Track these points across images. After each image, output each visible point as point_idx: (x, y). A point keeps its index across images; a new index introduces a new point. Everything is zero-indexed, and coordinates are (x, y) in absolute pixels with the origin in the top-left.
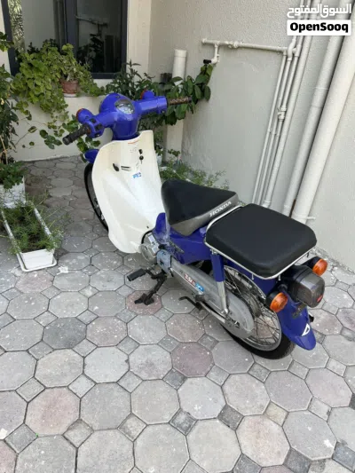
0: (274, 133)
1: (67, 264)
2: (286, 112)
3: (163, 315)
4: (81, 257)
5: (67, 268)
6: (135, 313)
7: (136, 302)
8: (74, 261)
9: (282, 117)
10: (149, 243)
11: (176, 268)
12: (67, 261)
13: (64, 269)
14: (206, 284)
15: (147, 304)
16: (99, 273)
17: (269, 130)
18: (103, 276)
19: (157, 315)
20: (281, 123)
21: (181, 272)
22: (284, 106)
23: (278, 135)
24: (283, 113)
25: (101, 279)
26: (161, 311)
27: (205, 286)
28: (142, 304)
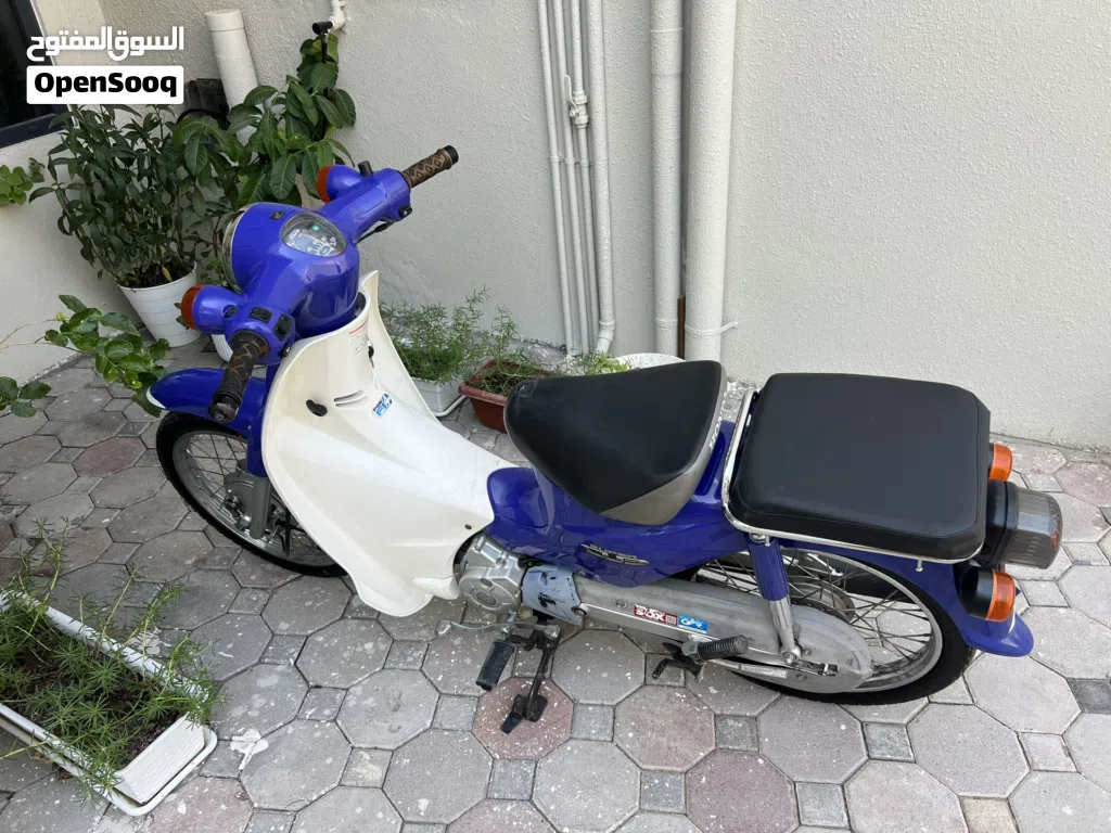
0: (571, 160)
1: (247, 722)
2: (588, 105)
3: (593, 724)
4: (269, 680)
5: (254, 734)
6: (529, 760)
7: (507, 727)
8: (258, 701)
9: (583, 119)
10: (488, 563)
11: (597, 600)
12: (238, 712)
13: (250, 743)
14: (714, 610)
15: (534, 720)
16: (352, 701)
17: (556, 158)
18: (370, 701)
19: (580, 733)
20: (582, 133)
21: (619, 604)
22: (580, 91)
23: (585, 162)
24: (582, 110)
25: (371, 713)
26: (581, 718)
27: (710, 616)
28: (523, 725)
